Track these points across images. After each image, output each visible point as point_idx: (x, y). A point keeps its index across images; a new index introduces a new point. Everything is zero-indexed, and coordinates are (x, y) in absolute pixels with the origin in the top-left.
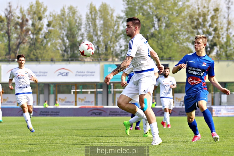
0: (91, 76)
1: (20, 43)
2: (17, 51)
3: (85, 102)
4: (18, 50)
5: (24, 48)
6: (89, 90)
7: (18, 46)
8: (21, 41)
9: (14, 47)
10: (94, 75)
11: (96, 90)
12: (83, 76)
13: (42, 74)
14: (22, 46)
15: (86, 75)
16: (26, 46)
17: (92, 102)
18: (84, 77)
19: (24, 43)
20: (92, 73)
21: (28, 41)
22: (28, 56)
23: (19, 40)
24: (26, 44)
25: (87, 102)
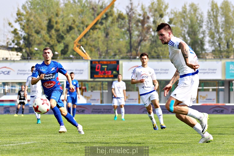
0: (213, 74)
1: (141, 41)
2: (138, 48)
3: (207, 99)
4: (140, 48)
5: (145, 46)
6: (211, 88)
7: (139, 43)
8: (142, 38)
9: (136, 45)
10: (215, 73)
11: (217, 87)
12: (204, 73)
13: (163, 71)
14: (143, 43)
15: (208, 73)
16: (147, 43)
17: (214, 99)
18: (206, 74)
19: (145, 40)
20: (214, 71)
21: (149, 38)
22: (150, 53)
23: (140, 38)
24: (147, 41)
25: (209, 99)
